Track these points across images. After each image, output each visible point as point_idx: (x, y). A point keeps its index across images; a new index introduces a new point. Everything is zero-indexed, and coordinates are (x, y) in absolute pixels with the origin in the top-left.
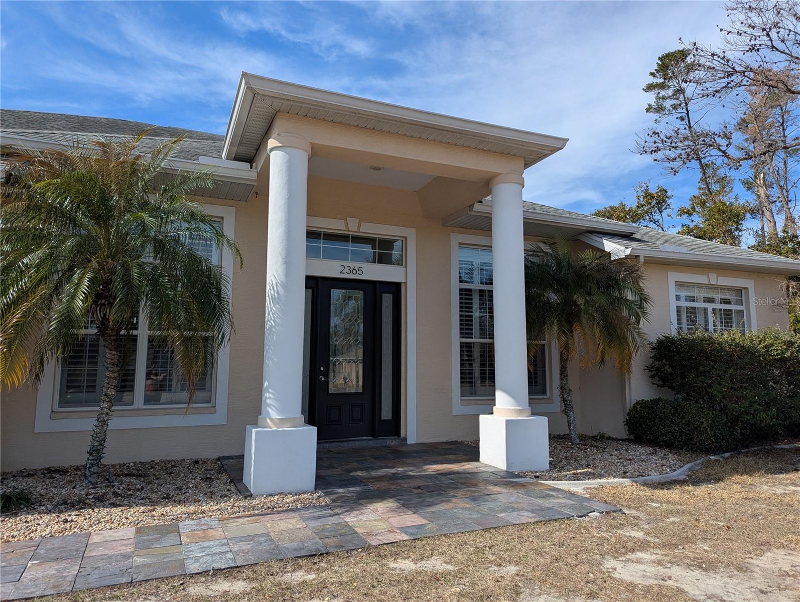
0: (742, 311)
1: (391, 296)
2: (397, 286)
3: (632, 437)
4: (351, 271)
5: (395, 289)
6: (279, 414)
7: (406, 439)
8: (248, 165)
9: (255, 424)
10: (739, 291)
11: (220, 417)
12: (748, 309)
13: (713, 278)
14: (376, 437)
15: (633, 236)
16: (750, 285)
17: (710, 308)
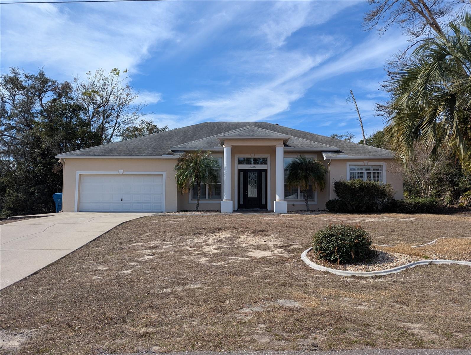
0: (381, 173)
1: (264, 173)
3: (328, 210)
4: (253, 167)
5: (265, 171)
6: (226, 199)
7: (268, 209)
10: (381, 166)
12: (383, 171)
13: (366, 163)
14: (260, 209)
15: (339, 151)
16: (384, 164)
17: (365, 172)
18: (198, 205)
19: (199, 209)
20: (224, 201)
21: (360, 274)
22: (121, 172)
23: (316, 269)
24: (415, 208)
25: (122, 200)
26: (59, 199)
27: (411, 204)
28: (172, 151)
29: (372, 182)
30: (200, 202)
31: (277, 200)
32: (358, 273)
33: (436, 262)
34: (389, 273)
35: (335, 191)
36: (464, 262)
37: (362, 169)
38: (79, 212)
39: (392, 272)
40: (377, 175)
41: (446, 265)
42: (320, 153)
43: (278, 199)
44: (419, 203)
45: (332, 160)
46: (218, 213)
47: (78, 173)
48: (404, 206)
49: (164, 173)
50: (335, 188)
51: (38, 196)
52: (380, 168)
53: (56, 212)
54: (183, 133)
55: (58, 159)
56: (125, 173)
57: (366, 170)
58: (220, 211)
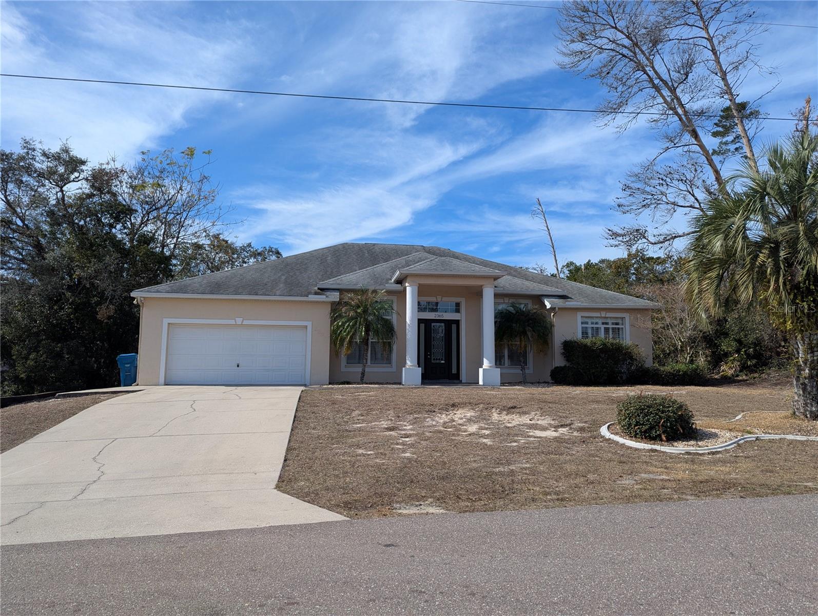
0: (623, 328)
1: (455, 325)
2: (458, 321)
3: (553, 382)
4: (439, 316)
5: (457, 322)
6: (411, 363)
7: (461, 381)
8: (400, 285)
9: (405, 367)
10: (623, 318)
11: (394, 369)
12: (625, 327)
13: (603, 314)
14: (450, 380)
15: (565, 296)
16: (626, 315)
17: (603, 327)
18: (363, 374)
19: (365, 379)
20: (407, 367)
21: (694, 450)
22: (239, 321)
23: (637, 447)
24: (674, 378)
25: (238, 366)
26: (128, 364)
27: (669, 372)
28: (319, 289)
29: (611, 340)
30: (367, 369)
31: (484, 367)
32: (692, 449)
33: (762, 437)
34: (724, 449)
35: (563, 354)
36: (791, 436)
37: (597, 323)
38: (166, 385)
39: (727, 448)
40: (617, 331)
41: (773, 440)
42: (538, 299)
43: (486, 364)
44: (680, 372)
45: (559, 309)
46: (398, 386)
47: (166, 321)
48: (659, 376)
49: (309, 324)
50: (564, 349)
51: (70, 359)
52: (620, 322)
53: (121, 386)
54: (319, 259)
55: (134, 299)
56: (245, 322)
57: (603, 324)
58: (400, 384)
